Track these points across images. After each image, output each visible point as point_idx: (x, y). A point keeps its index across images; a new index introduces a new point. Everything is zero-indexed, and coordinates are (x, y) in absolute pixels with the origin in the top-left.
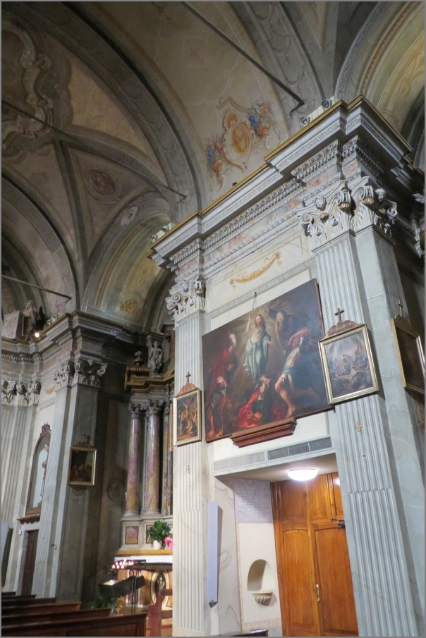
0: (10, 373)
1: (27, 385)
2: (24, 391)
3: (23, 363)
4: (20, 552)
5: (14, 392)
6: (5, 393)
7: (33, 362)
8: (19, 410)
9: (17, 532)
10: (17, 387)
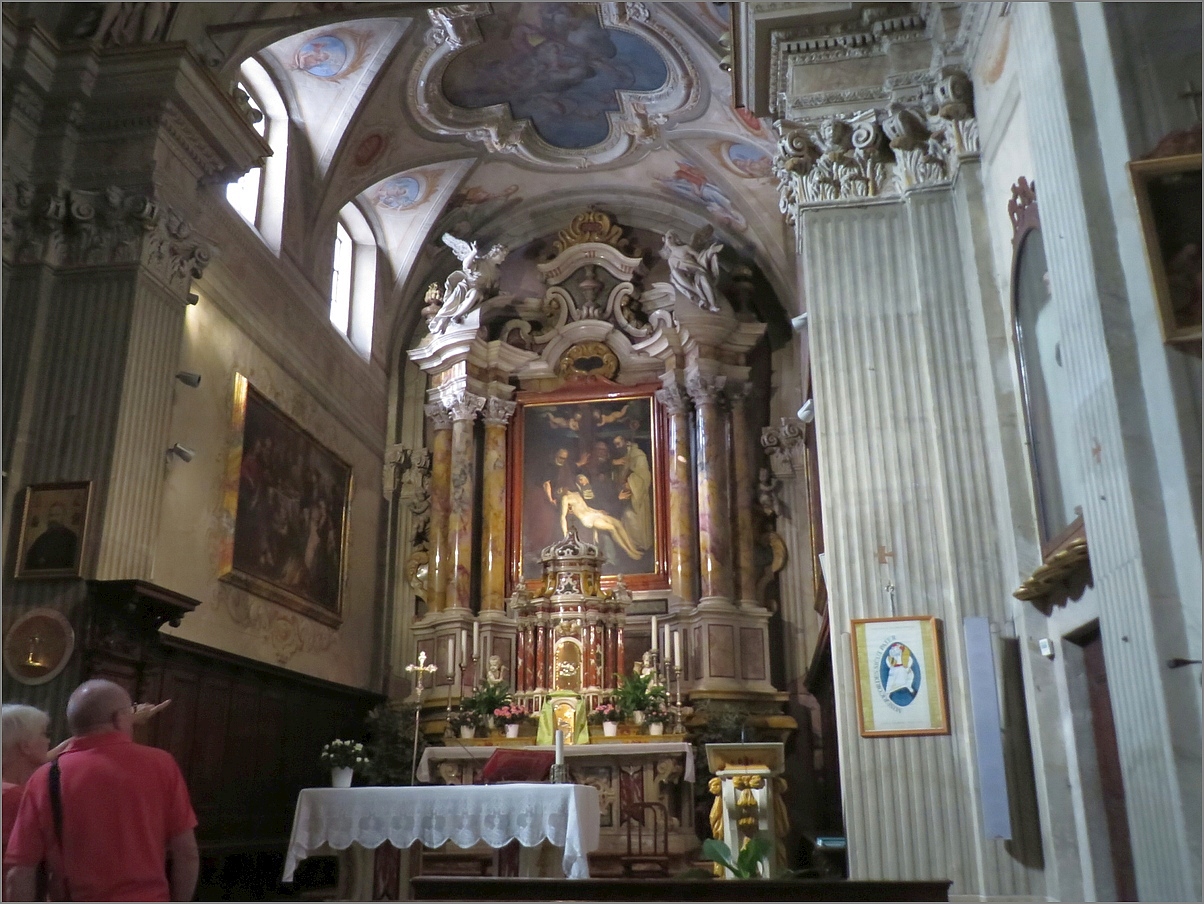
0: (847, 93)
1: (920, 108)
2: (917, 134)
3: (886, 45)
4: (1067, 729)
5: (883, 150)
6: (851, 164)
7: (923, 25)
8: (917, 204)
9: (1036, 649)
10: (887, 128)
